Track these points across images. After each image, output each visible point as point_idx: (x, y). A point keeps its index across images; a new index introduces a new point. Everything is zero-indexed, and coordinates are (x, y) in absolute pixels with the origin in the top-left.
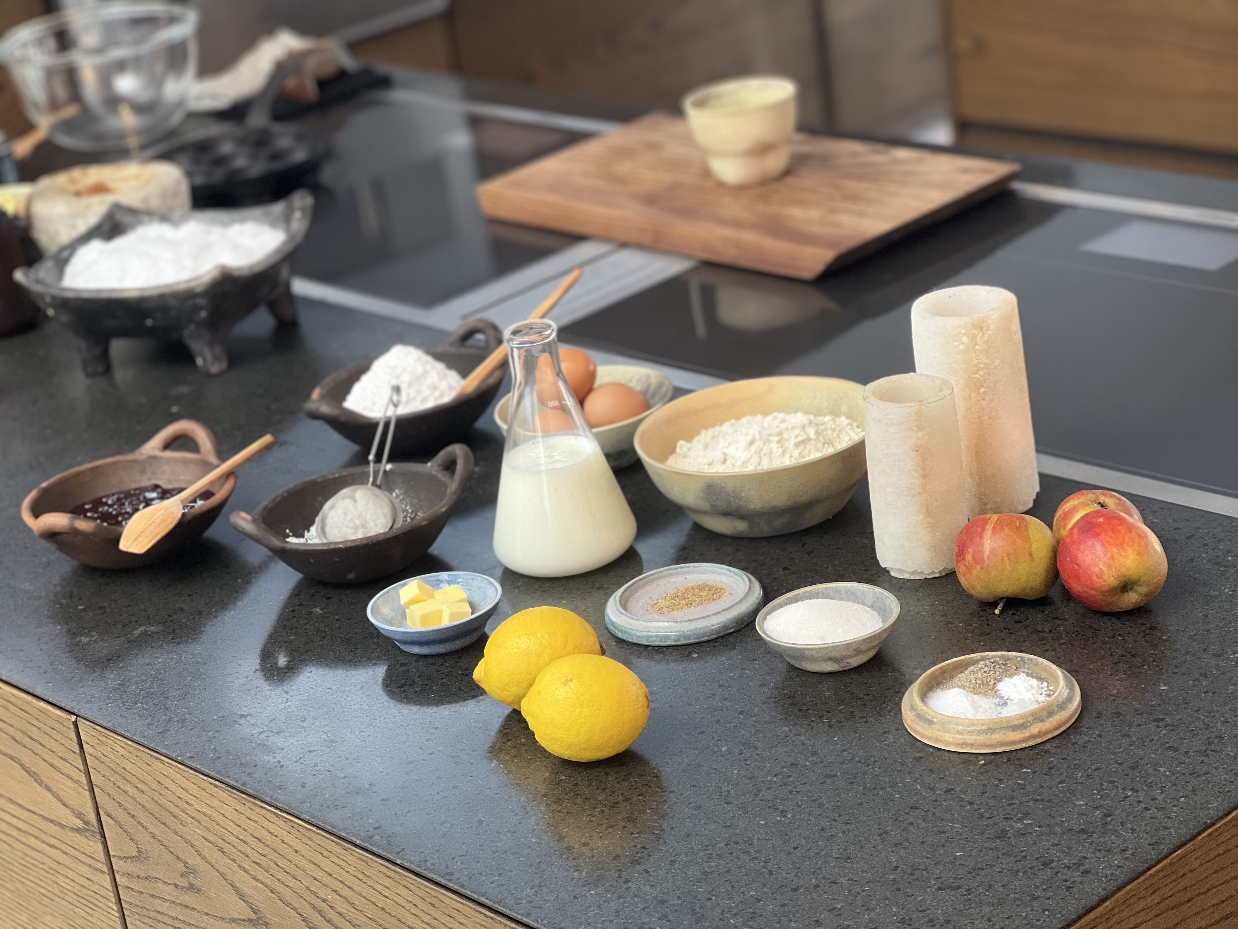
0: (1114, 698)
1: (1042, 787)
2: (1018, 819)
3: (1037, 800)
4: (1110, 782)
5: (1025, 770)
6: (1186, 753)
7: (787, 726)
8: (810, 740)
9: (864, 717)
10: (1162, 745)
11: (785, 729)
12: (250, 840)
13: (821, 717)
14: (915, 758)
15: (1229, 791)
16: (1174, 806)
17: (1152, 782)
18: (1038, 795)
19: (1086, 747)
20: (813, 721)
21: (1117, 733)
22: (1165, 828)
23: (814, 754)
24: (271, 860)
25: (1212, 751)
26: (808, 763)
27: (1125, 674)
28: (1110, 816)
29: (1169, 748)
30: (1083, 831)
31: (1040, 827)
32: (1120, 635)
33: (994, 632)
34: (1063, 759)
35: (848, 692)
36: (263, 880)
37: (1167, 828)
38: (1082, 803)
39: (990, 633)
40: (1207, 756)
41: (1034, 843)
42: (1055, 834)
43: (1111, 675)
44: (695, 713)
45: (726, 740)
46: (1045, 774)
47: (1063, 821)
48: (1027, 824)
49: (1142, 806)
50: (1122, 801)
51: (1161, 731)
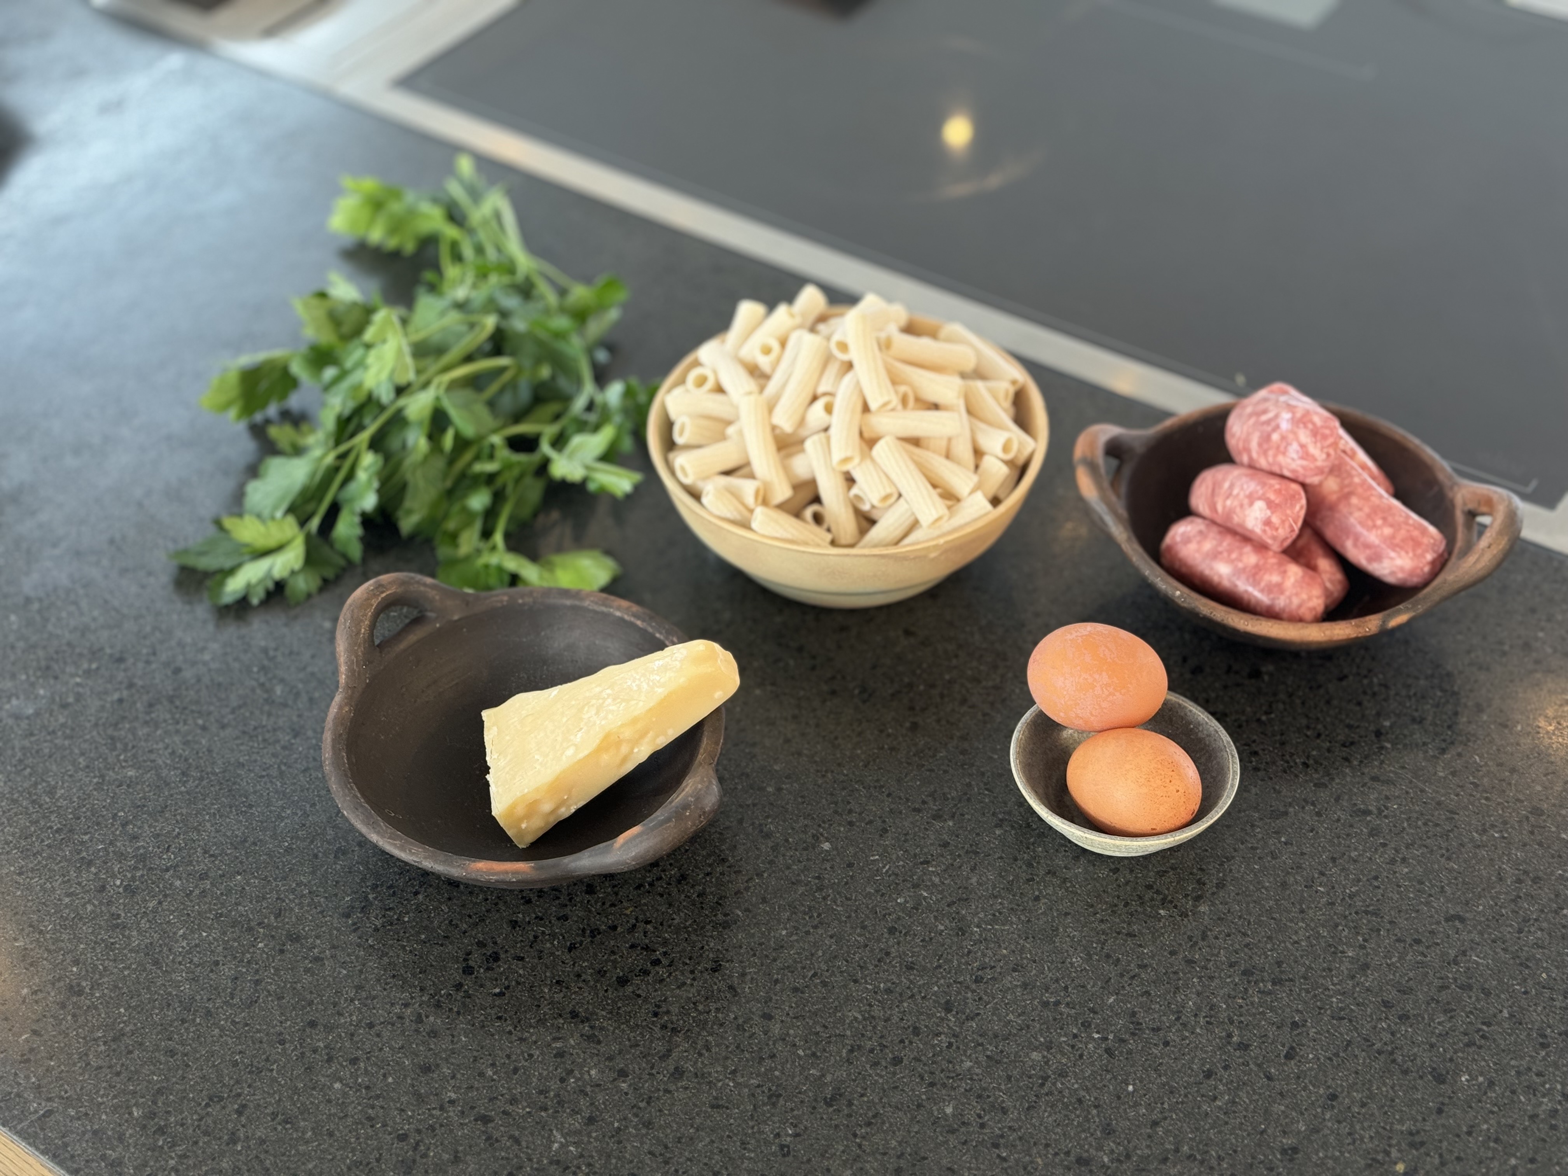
0: (1547, 993)
7: (1036, 1049)
8: (1087, 1090)
9: (1159, 1029)
11: (1035, 1055)
13: (1086, 1025)
14: (1284, 1152)
20: (1075, 1036)
23: (1109, 1131)
26: (1106, 1159)
27: (1542, 930)
32: (1493, 826)
33: (1291, 810)
35: (1108, 956)
39: (1286, 813)
43: (1520, 931)
44: (870, 1005)
45: (944, 1085)
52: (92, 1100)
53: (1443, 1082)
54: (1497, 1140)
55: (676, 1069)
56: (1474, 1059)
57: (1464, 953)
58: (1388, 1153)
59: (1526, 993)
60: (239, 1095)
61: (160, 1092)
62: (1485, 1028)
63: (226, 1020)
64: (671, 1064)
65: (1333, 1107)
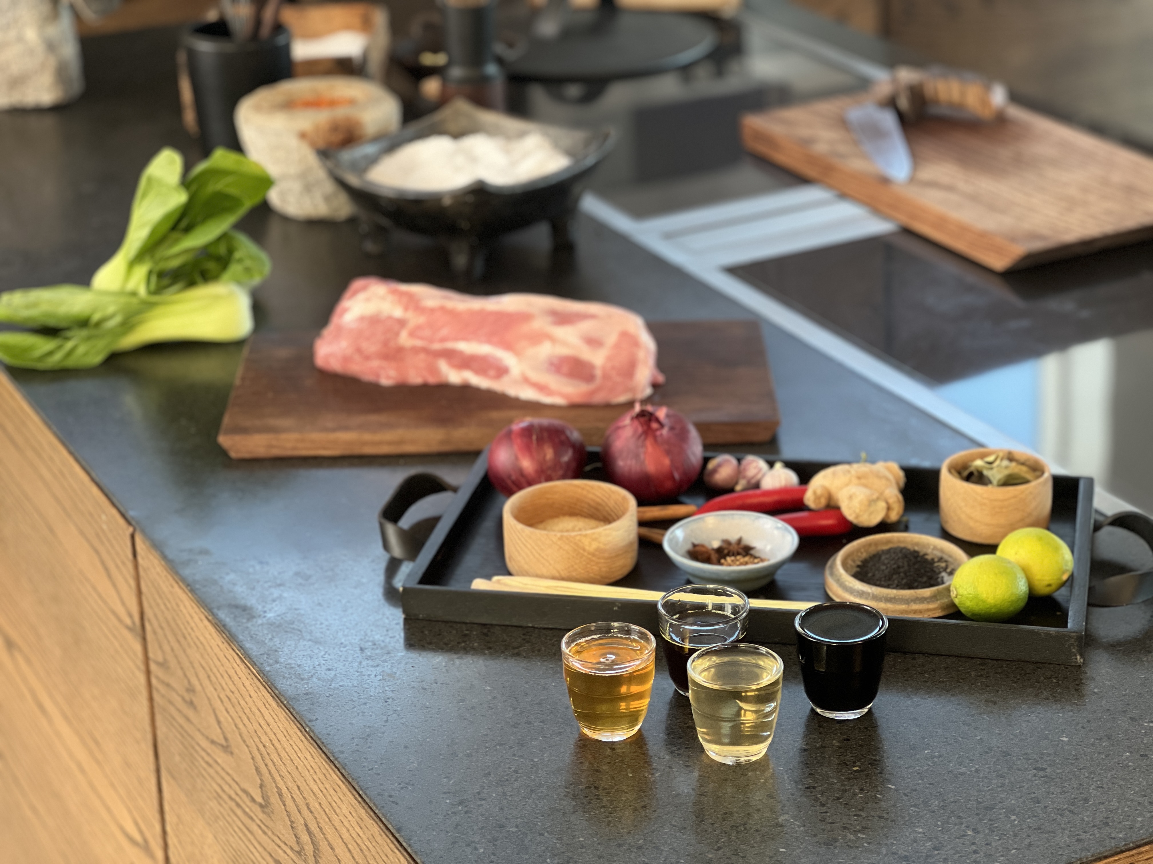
1: (894, 806)
2: (854, 831)
3: (882, 817)
4: (959, 817)
5: (889, 786)
6: (1046, 807)
10: (1028, 794)
12: (225, 676)
15: (1062, 855)
16: (1002, 856)
17: (997, 827)
18: (888, 813)
21: (994, 771)
24: (236, 698)
25: (1070, 811)
28: (938, 850)
29: (1033, 798)
31: (869, 843)
36: (231, 713)
38: (921, 830)
40: (1062, 815)
46: (904, 794)
47: (893, 844)
48: (859, 837)
49: (974, 847)
50: (958, 838)
51: (1035, 780)
55: (517, 653)
56: (941, 747)
57: (981, 714)
58: (854, 763)
59: (1000, 734)
62: (960, 739)
64: (516, 651)
65: (843, 743)
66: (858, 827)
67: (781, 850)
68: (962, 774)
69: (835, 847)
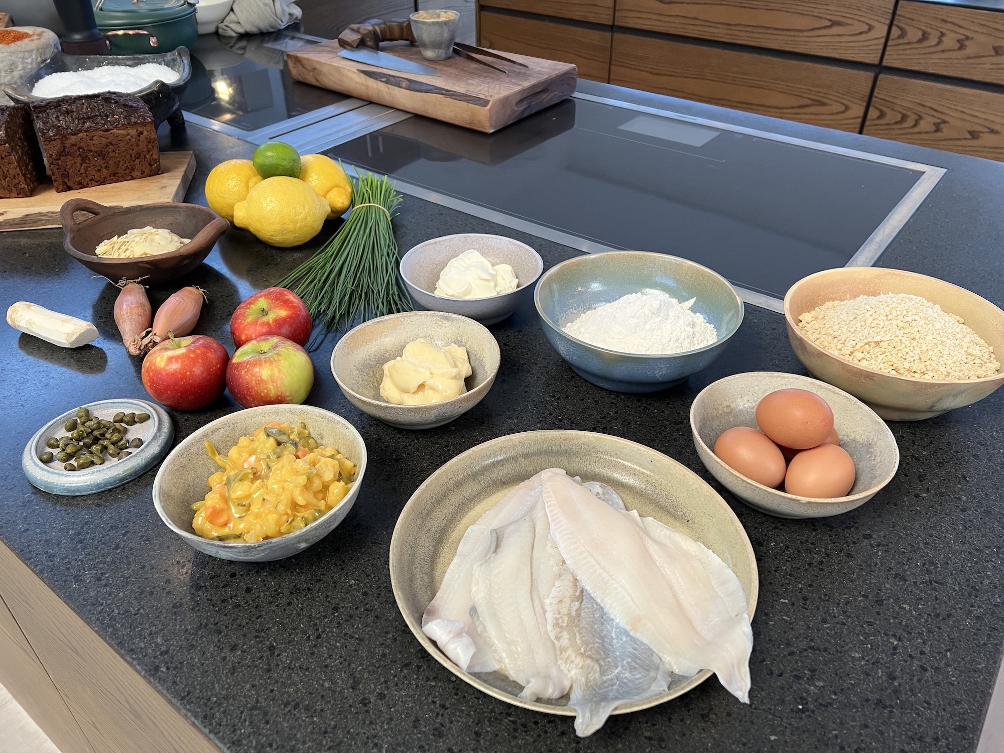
1: (809, 627)
2: (808, 678)
3: (812, 648)
4: (870, 624)
5: (782, 600)
6: (915, 583)
10: (888, 571)
15: (985, 644)
16: (947, 665)
17: (907, 626)
18: (812, 640)
19: (821, 570)
21: (841, 551)
22: (958, 703)
25: (936, 582)
28: (894, 679)
29: (896, 576)
30: (879, 702)
31: (835, 694)
34: (810, 586)
37: (960, 703)
38: (857, 655)
40: (935, 589)
41: (842, 723)
42: (855, 707)
46: (803, 607)
47: (853, 685)
48: (820, 688)
49: (916, 663)
50: (894, 654)
51: (877, 552)
52: (51, 525)
53: (762, 546)
54: (790, 575)
56: (777, 535)
60: (127, 526)
61: (86, 523)
63: (131, 492)
66: (806, 672)
67: (773, 738)
68: (821, 563)
69: (813, 712)
